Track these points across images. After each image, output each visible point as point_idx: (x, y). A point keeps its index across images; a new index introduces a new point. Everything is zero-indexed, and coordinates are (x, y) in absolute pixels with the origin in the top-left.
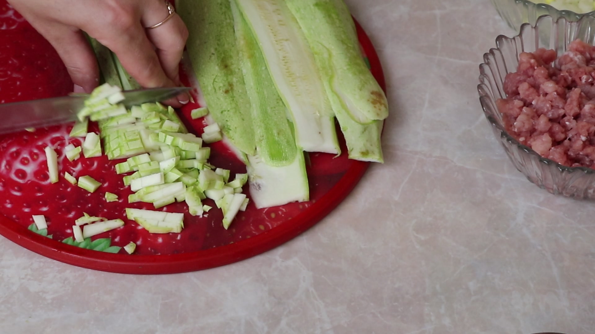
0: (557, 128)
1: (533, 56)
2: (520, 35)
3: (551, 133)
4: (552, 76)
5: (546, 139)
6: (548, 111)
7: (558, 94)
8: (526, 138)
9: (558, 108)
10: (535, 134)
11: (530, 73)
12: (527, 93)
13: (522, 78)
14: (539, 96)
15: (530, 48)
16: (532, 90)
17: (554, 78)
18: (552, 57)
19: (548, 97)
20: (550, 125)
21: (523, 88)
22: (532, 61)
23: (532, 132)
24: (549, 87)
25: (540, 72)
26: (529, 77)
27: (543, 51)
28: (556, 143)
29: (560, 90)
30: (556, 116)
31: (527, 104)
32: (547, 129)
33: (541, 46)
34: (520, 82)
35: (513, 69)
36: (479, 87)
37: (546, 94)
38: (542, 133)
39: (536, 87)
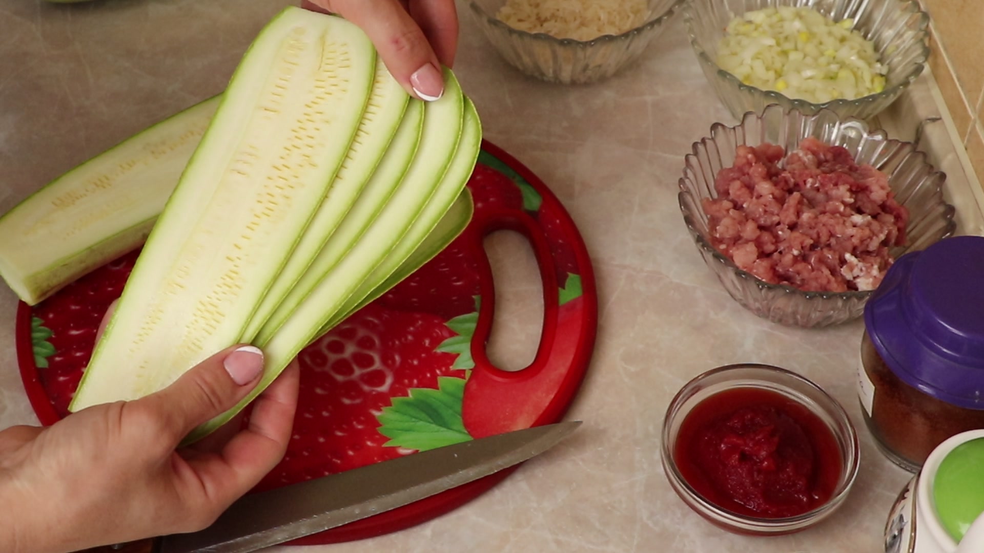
0: (766, 237)
1: (752, 150)
2: (742, 124)
3: (758, 243)
4: (771, 175)
5: (751, 248)
6: (760, 216)
7: (774, 198)
8: (728, 246)
9: (772, 214)
10: (740, 242)
11: (746, 170)
12: (738, 193)
13: (736, 175)
14: (752, 198)
15: (753, 141)
16: (744, 190)
17: (774, 178)
18: (779, 155)
19: (762, 200)
20: (758, 232)
21: (735, 189)
22: (750, 156)
23: (737, 240)
24: (765, 188)
25: (757, 170)
26: (744, 175)
27: (769, 146)
28: (763, 255)
29: (777, 192)
30: (769, 223)
31: (737, 206)
32: (754, 237)
33: (768, 140)
34: (734, 179)
35: (728, 163)
36: (681, 181)
37: (759, 196)
38: (747, 242)
39: (750, 188)
